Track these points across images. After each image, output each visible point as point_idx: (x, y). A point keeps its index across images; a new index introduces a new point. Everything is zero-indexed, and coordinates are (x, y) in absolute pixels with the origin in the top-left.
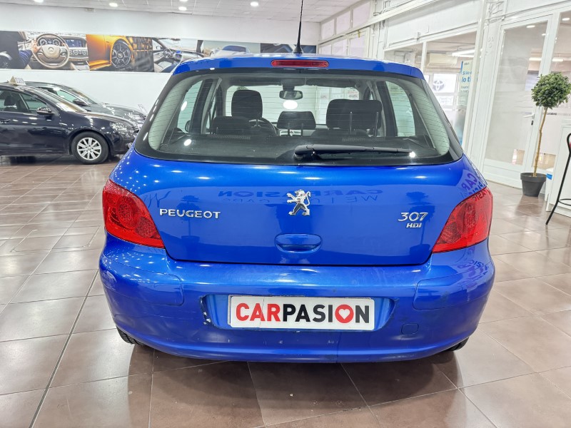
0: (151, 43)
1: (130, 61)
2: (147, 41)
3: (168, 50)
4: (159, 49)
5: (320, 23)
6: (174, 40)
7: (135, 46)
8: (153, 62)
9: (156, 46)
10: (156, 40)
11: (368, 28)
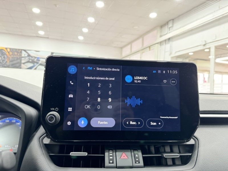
0: (21, 52)
1: (6, 62)
2: (19, 51)
3: (32, 57)
4: (26, 55)
5: (122, 48)
6: (36, 51)
7: (11, 53)
8: (21, 63)
9: (24, 54)
10: (25, 51)
11: (157, 44)
